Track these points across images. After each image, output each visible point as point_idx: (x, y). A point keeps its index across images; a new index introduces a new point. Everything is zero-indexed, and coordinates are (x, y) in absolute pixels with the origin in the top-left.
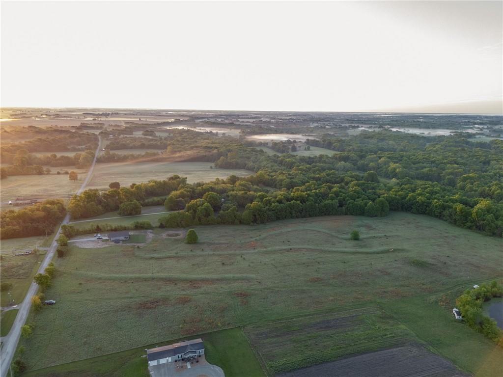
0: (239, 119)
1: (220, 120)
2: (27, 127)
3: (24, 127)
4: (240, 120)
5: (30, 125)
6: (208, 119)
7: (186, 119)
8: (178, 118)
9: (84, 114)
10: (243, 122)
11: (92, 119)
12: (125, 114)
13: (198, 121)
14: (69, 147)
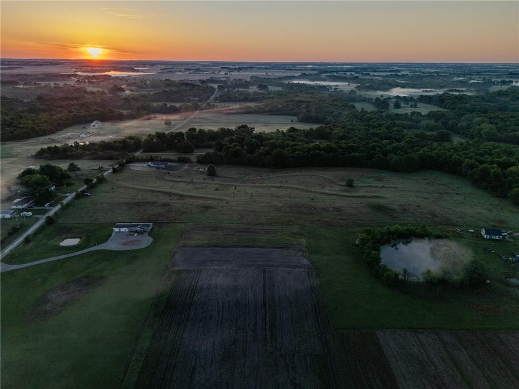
0: (370, 73)
1: (348, 73)
2: (164, 80)
3: (161, 80)
4: (372, 74)
5: (168, 78)
6: (337, 73)
7: (313, 72)
8: (304, 72)
9: (222, 68)
10: (374, 76)
11: (224, 73)
12: (259, 69)
13: (323, 76)
14: (185, 99)
